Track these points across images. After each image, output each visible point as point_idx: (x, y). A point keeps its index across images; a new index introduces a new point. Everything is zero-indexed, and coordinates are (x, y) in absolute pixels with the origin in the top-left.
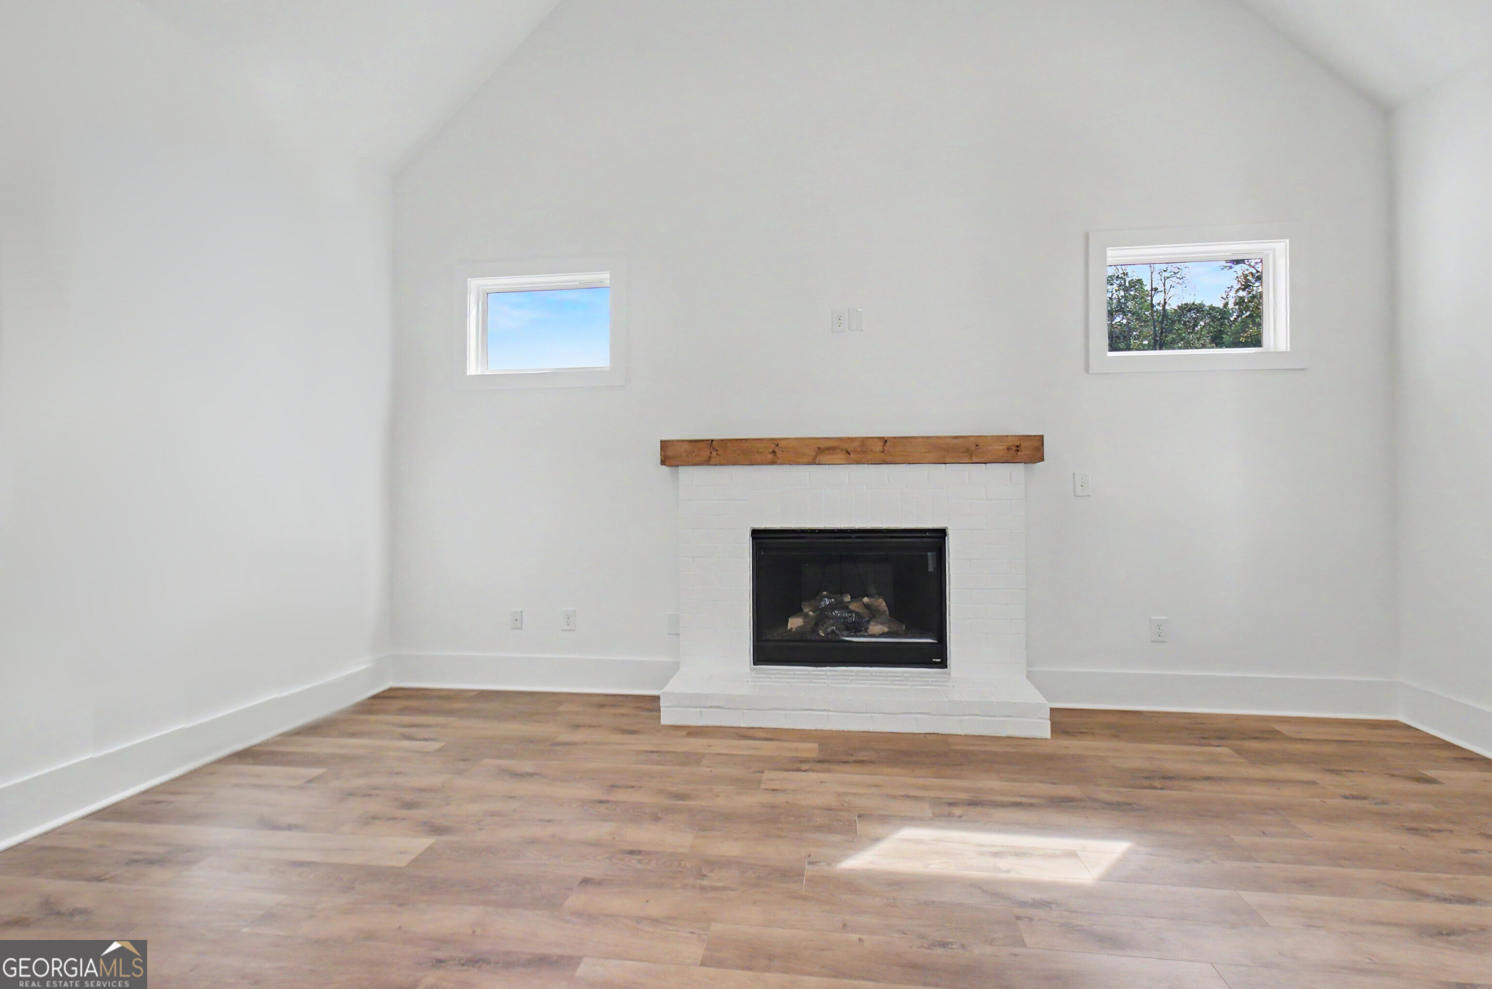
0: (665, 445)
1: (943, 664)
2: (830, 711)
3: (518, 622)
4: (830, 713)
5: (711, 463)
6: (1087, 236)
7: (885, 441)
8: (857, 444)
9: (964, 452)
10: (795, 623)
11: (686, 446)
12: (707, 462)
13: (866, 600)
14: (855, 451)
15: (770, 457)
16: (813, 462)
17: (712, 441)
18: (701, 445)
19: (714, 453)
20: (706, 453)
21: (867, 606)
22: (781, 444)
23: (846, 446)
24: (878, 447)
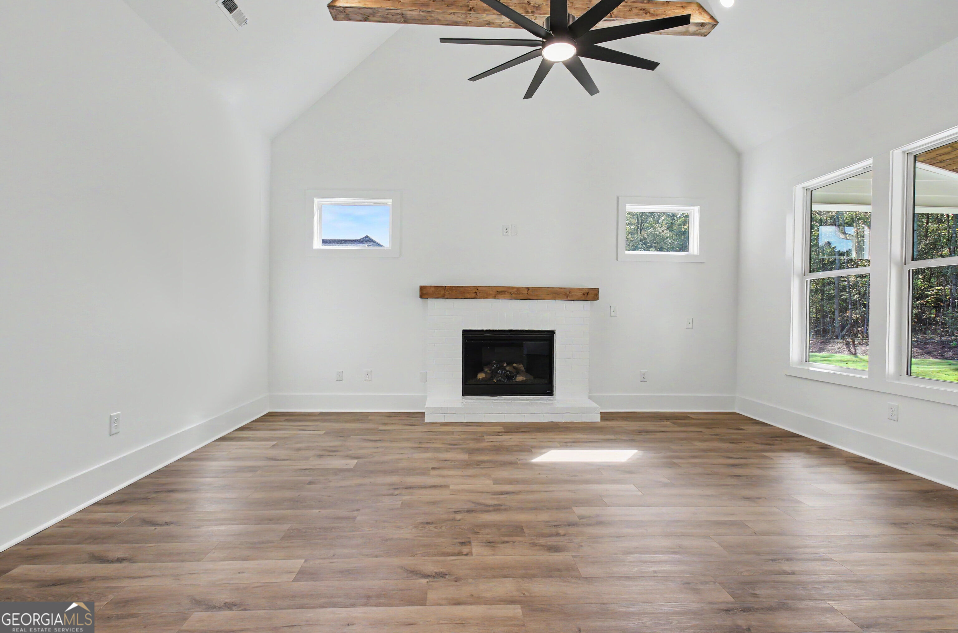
0: (422, 288)
1: (551, 394)
2: (505, 413)
3: (340, 377)
4: (505, 415)
5: (446, 297)
6: (618, 198)
7: (528, 289)
8: (515, 290)
9: (564, 295)
10: (481, 376)
11: (433, 289)
12: (443, 297)
13: (515, 365)
14: (514, 293)
15: (474, 295)
16: (495, 298)
17: (446, 286)
18: (439, 289)
19: (447, 292)
20: (442, 292)
21: (514, 368)
22: (479, 289)
23: (510, 291)
24: (525, 292)
